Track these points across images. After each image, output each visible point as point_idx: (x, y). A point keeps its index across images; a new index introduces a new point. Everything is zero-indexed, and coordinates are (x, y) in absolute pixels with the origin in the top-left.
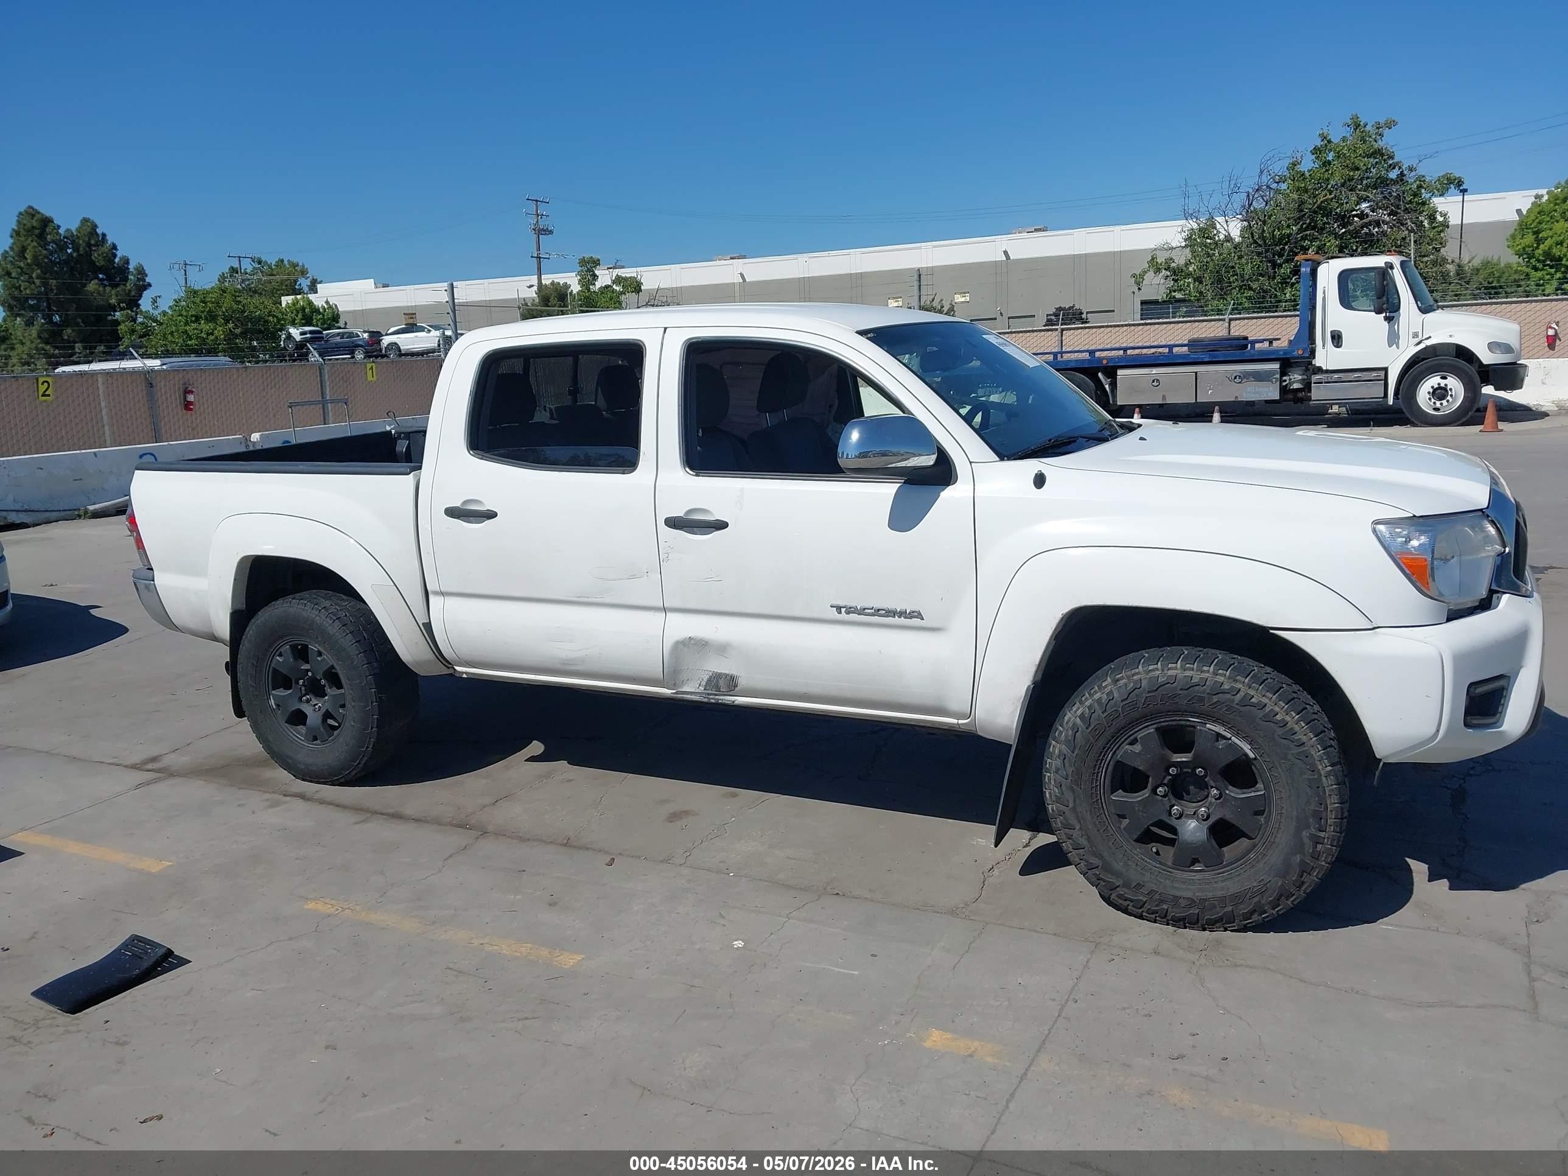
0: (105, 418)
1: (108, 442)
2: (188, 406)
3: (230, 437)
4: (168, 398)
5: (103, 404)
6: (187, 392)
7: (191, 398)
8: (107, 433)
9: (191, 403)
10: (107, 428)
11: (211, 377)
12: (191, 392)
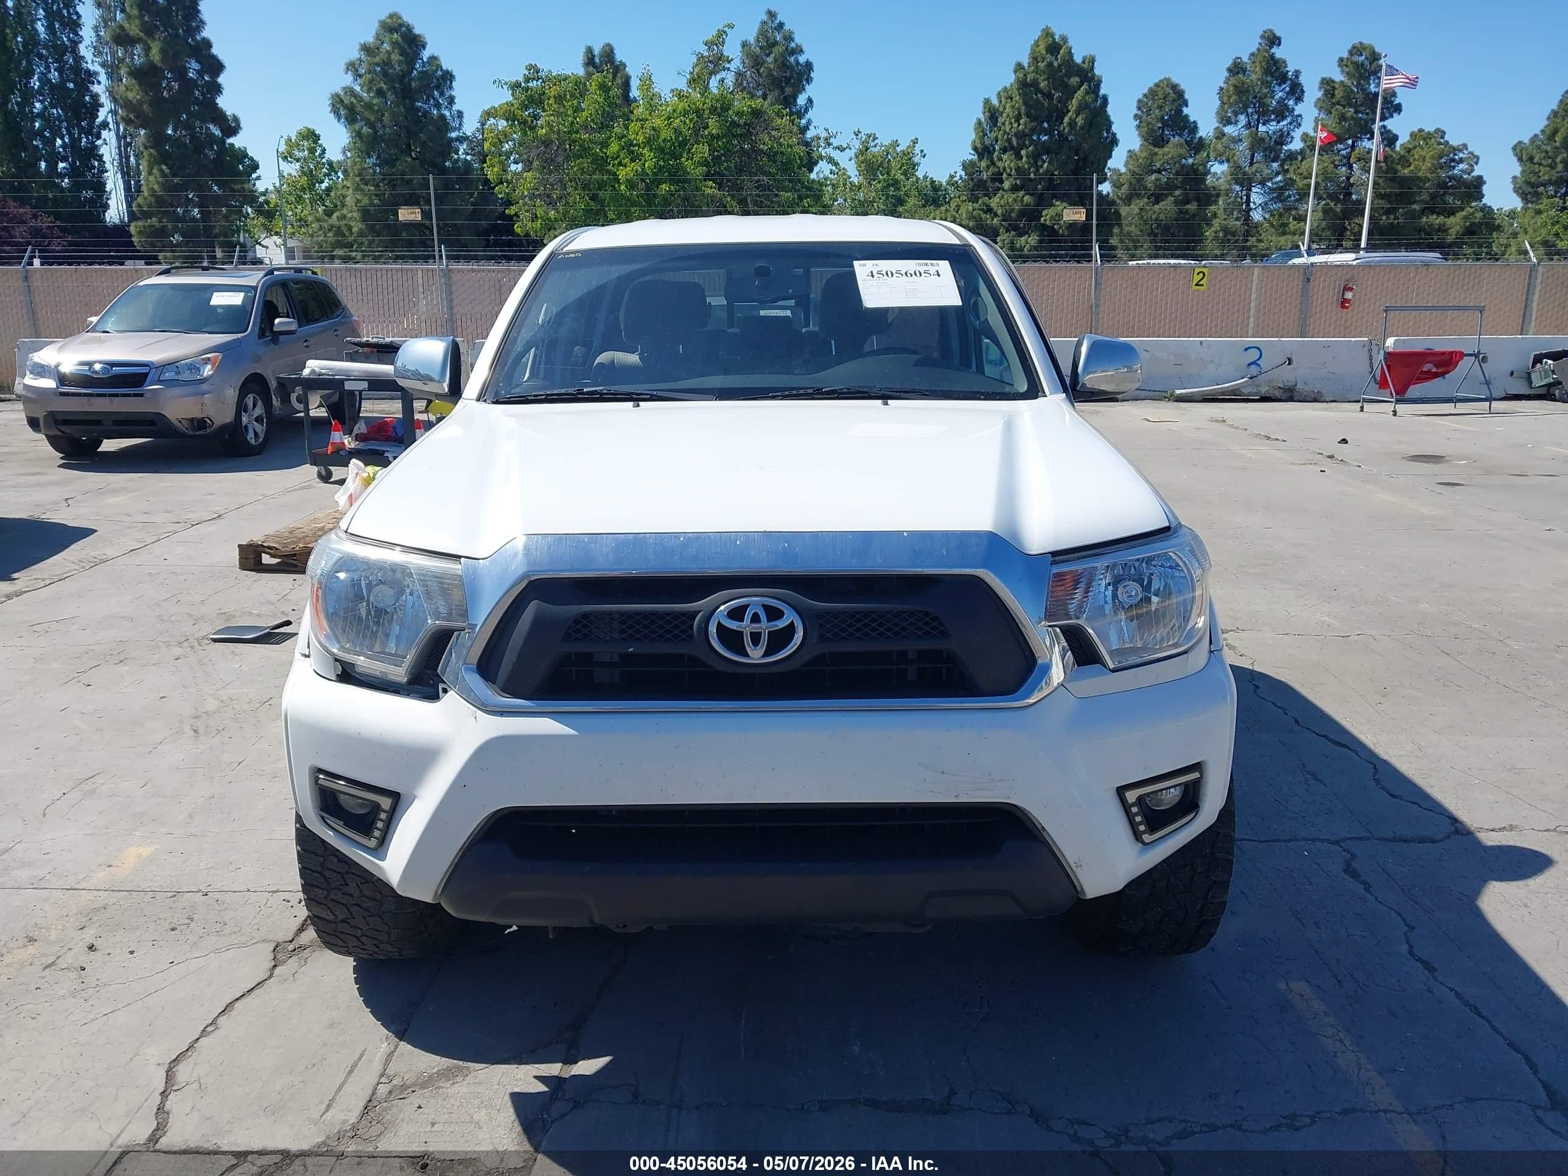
0: (1253, 310)
1: (1250, 332)
2: (1344, 303)
3: (1353, 339)
4: (1324, 295)
5: (1253, 296)
6: (1347, 289)
7: (1349, 295)
8: (1251, 325)
9: (1348, 301)
10: (1252, 319)
11: (1381, 275)
12: (1351, 289)
